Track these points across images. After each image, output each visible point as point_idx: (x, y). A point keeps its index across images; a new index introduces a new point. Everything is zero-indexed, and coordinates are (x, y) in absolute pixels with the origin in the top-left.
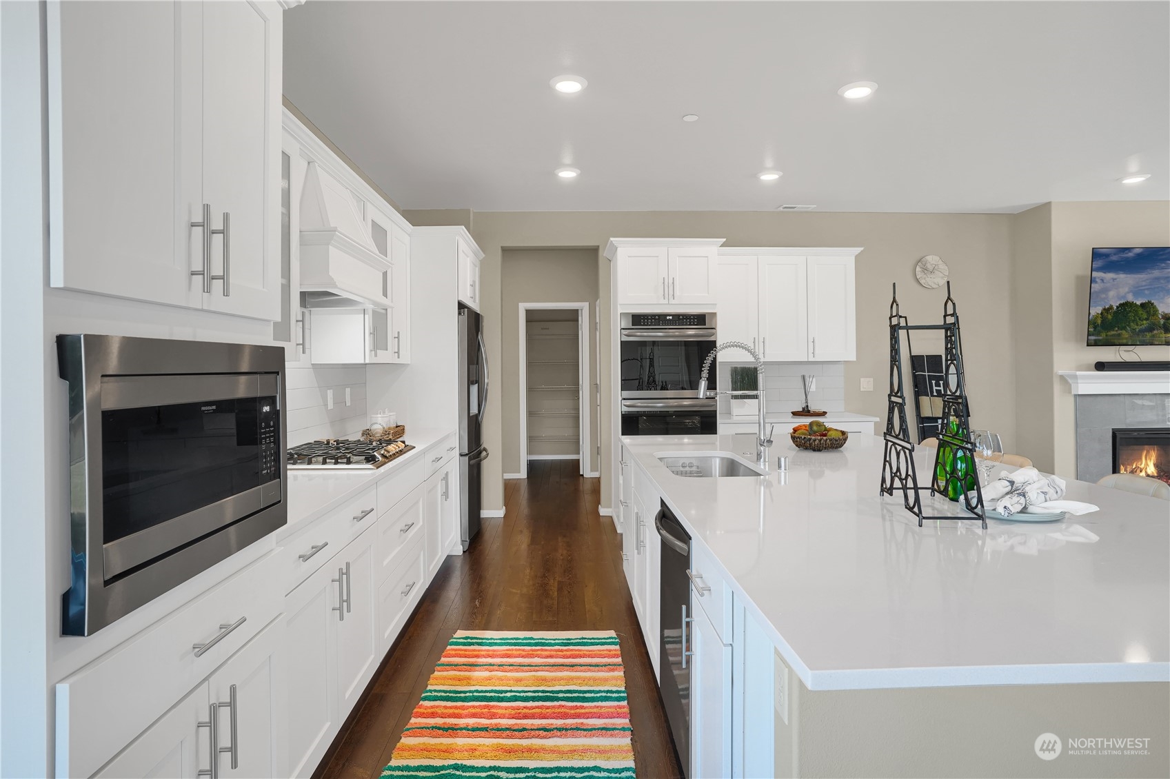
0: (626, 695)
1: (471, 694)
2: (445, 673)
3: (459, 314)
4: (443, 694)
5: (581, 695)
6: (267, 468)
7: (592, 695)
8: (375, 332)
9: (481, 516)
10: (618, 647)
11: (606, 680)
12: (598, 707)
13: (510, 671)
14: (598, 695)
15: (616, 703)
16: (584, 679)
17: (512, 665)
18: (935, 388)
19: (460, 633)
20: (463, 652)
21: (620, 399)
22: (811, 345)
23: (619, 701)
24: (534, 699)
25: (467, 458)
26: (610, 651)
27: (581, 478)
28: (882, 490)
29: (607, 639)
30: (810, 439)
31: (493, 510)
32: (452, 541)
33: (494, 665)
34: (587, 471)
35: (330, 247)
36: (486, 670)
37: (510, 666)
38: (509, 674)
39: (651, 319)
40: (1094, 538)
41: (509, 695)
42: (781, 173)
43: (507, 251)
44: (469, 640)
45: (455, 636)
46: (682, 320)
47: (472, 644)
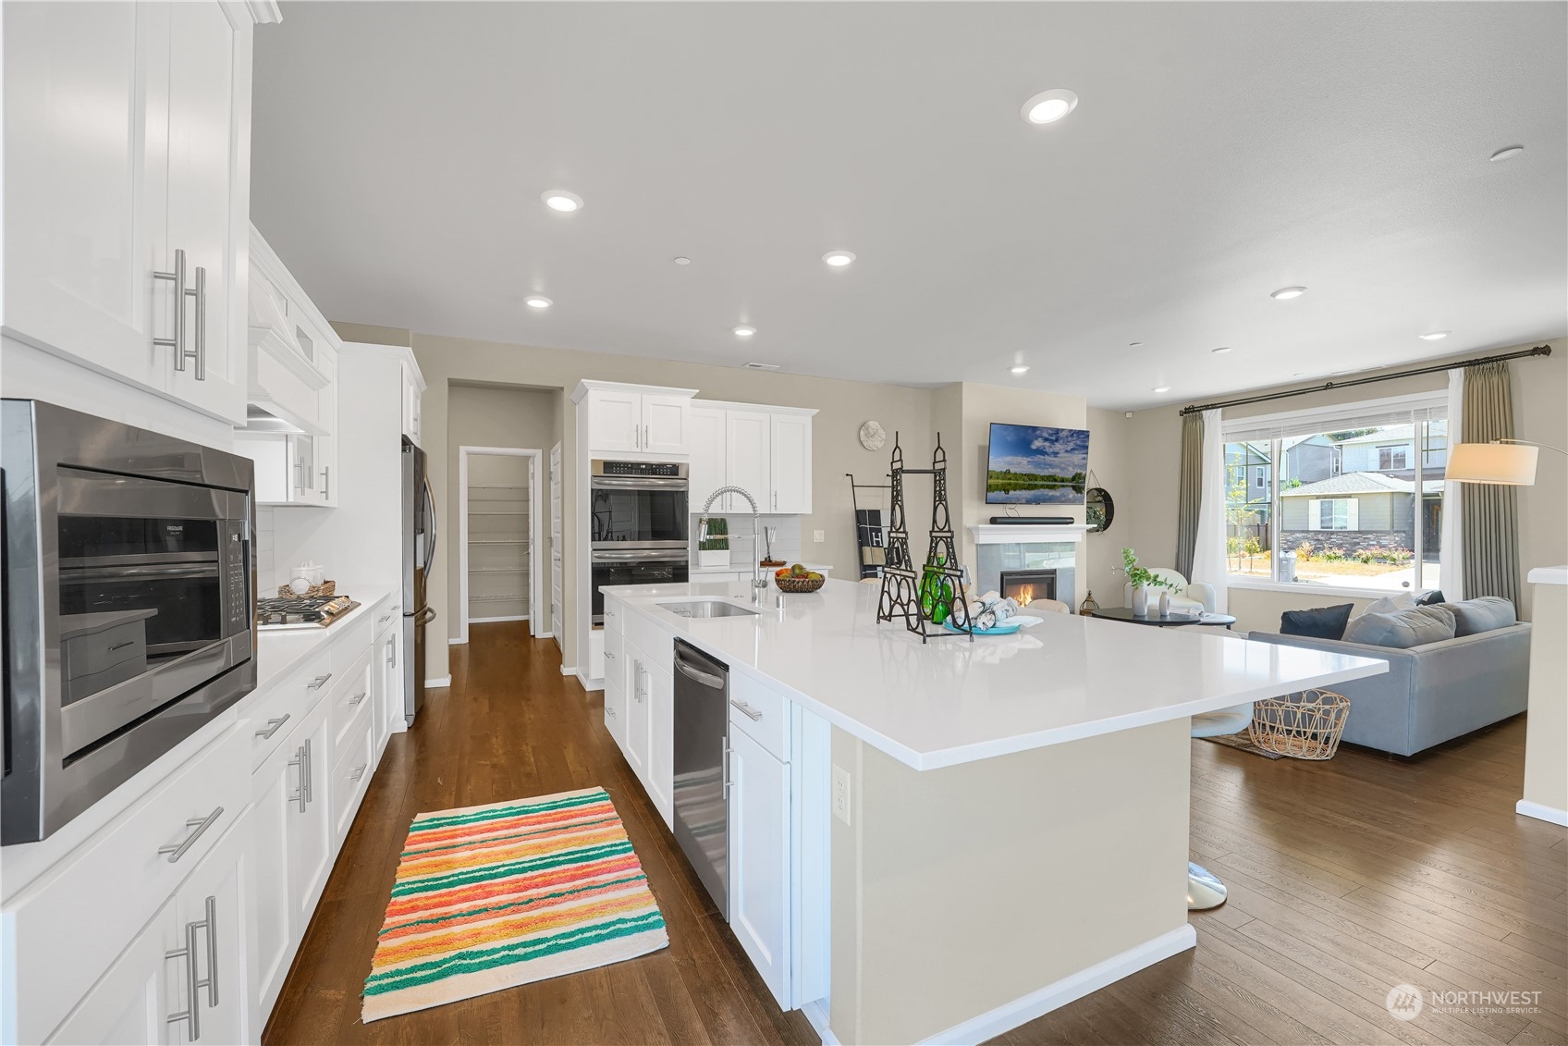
0: (631, 845)
1: (456, 878)
2: (415, 862)
3: (404, 450)
4: (420, 885)
5: (584, 854)
6: (236, 615)
7: (596, 852)
8: (300, 465)
9: (426, 686)
10: (609, 802)
11: (605, 835)
12: (606, 862)
13: (495, 845)
14: (603, 851)
15: (623, 855)
16: (583, 839)
17: (497, 839)
18: (875, 539)
19: (421, 817)
20: (431, 836)
21: (590, 549)
22: (773, 498)
23: (625, 852)
24: (532, 868)
25: (413, 618)
26: (603, 806)
27: (532, 639)
28: (879, 618)
29: (596, 795)
30: (794, 581)
31: (439, 679)
32: (397, 718)
33: (474, 843)
34: (539, 631)
35: (259, 348)
36: (466, 849)
37: (494, 840)
38: (495, 849)
39: (624, 467)
40: (1040, 644)
41: (502, 870)
42: (755, 330)
43: (454, 384)
44: (436, 822)
45: (415, 821)
46: (654, 469)
47: (442, 825)
